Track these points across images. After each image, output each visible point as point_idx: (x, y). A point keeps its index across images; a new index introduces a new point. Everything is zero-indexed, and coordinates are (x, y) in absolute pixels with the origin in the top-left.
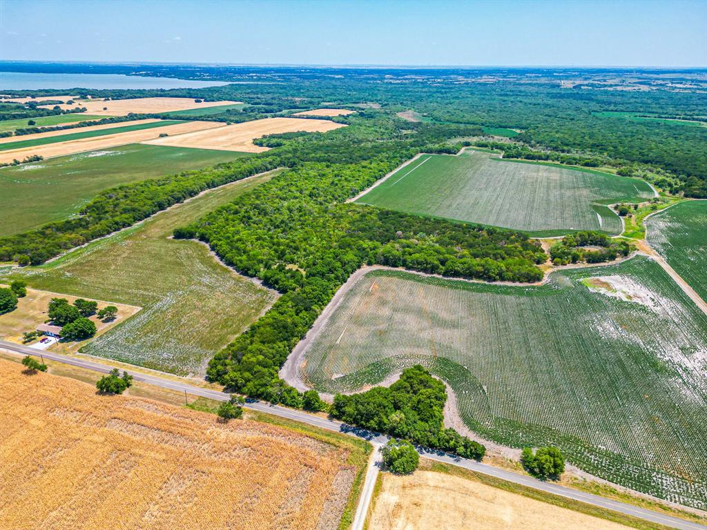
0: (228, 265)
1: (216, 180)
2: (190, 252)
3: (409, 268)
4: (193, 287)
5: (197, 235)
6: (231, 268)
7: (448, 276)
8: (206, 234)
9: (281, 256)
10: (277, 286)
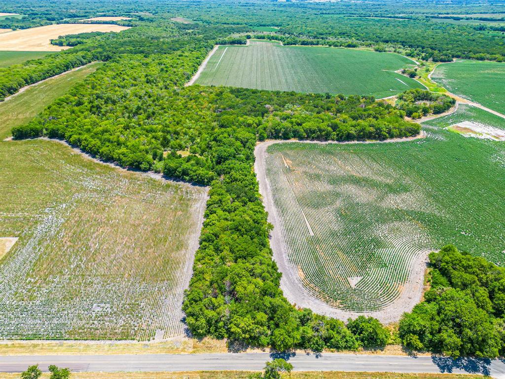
0: (106, 161)
1: (33, 75)
2: (46, 153)
3: (301, 138)
4: (78, 196)
5: (45, 132)
6: (112, 165)
7: (343, 141)
8: (58, 130)
9: (165, 143)
10: (187, 178)
